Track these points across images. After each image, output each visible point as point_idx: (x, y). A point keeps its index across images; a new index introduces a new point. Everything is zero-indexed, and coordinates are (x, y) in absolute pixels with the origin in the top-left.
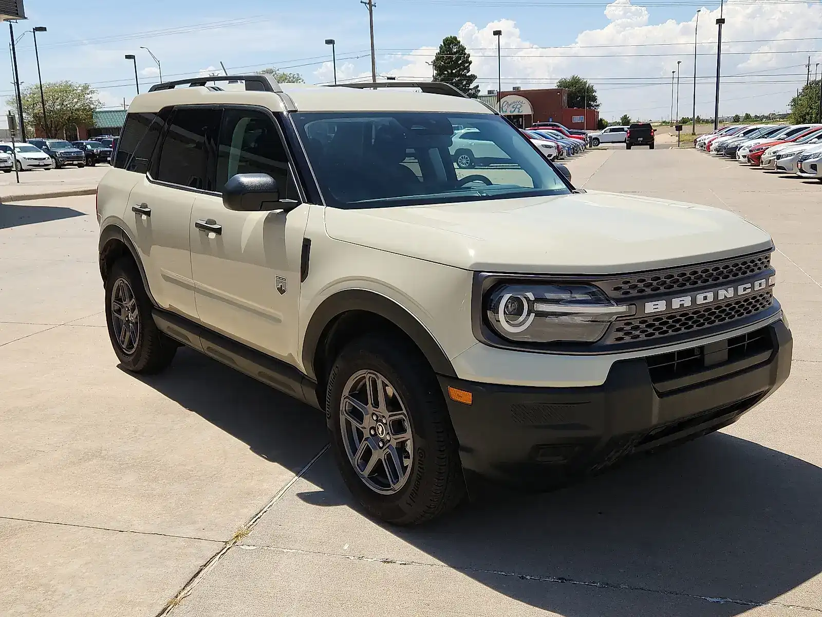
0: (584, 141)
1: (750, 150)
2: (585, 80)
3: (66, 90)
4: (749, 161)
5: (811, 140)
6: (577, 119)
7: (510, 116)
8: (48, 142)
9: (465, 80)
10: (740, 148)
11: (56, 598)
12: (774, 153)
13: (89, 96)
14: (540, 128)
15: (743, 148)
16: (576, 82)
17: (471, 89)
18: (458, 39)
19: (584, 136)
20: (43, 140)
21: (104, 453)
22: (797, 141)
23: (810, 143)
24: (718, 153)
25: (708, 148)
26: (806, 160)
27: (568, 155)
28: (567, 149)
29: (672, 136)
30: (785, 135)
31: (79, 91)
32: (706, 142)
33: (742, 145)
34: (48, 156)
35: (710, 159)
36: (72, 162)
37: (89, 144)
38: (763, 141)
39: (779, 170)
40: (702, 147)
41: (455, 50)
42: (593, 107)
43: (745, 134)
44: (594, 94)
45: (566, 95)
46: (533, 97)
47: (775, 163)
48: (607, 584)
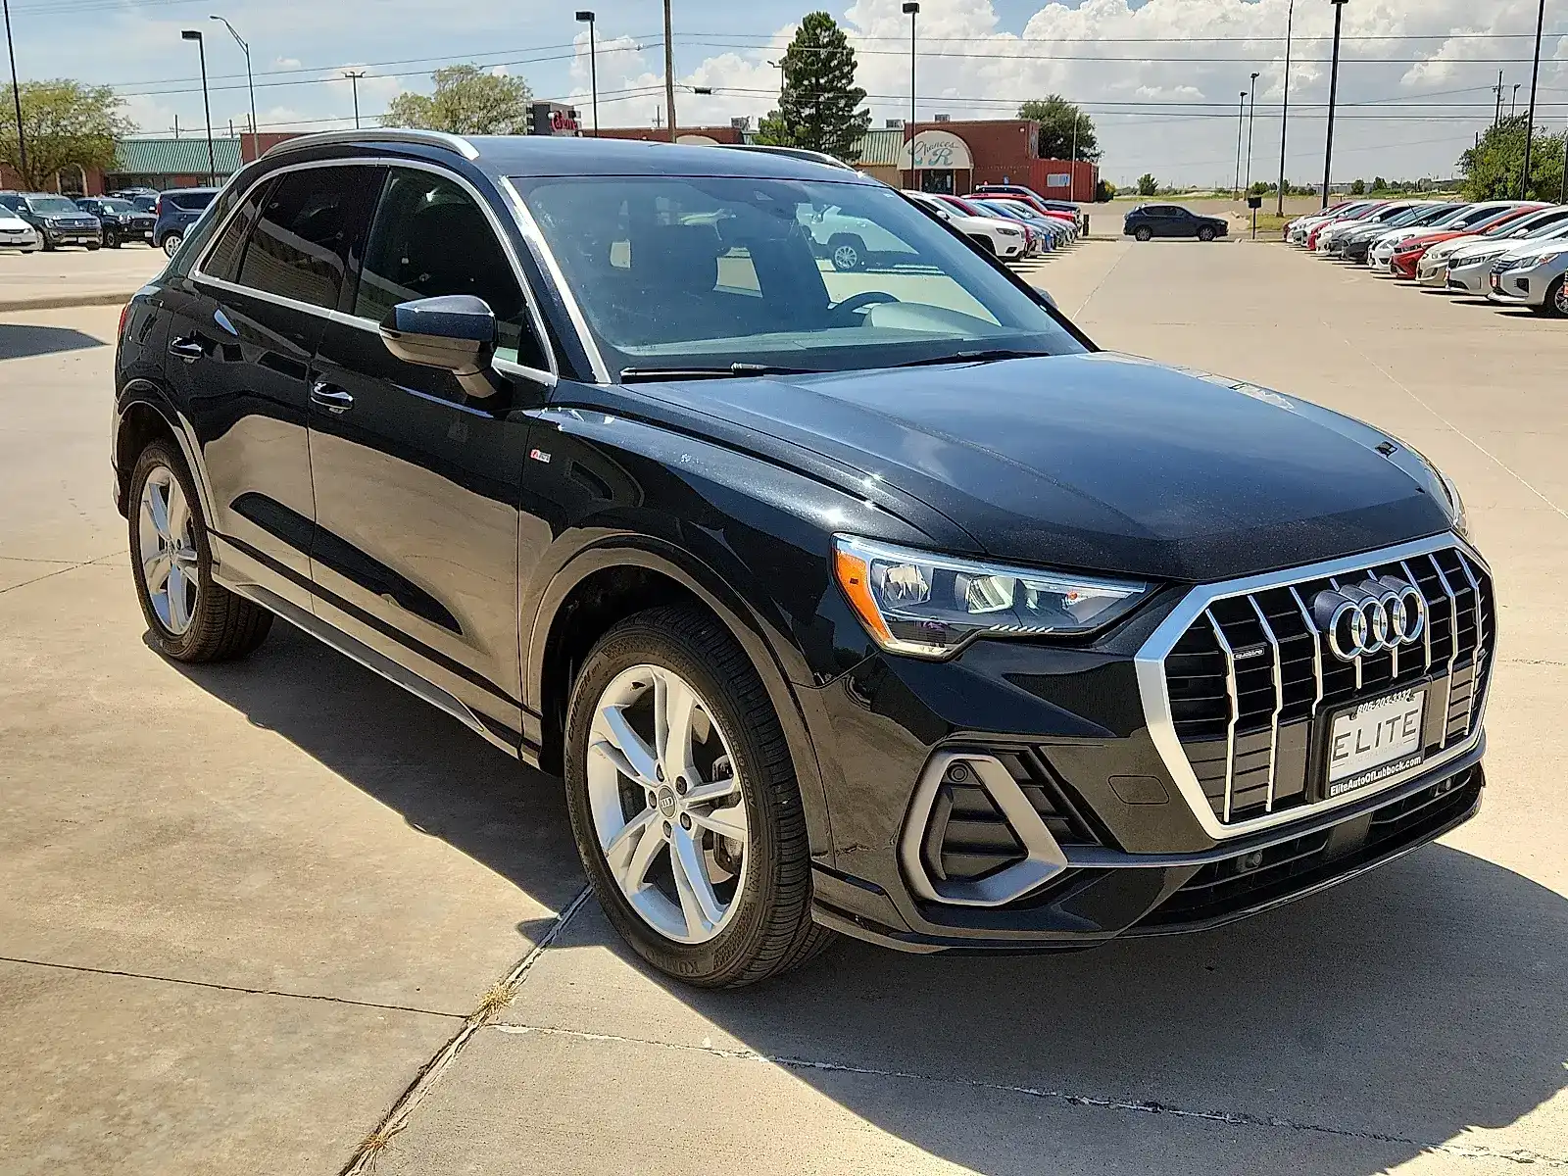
0: (1074, 222)
1: (1395, 249)
2: (1074, 106)
3: (64, 97)
4: (1394, 270)
5: (1515, 232)
6: (1056, 180)
7: (930, 170)
8: (29, 198)
9: (842, 98)
10: (1376, 244)
11: (130, 1131)
12: (1444, 254)
13: (108, 111)
14: (990, 195)
15: (1382, 243)
16: (1055, 106)
17: (853, 116)
18: (832, 19)
19: (1073, 214)
20: (20, 195)
21: (199, 827)
22: (1488, 233)
23: (1514, 238)
24: (1333, 253)
25: (1312, 242)
26: (1506, 269)
27: (1046, 249)
28: (1043, 237)
29: (1238, 217)
30: (1464, 220)
31: (90, 101)
32: (1309, 232)
33: (1379, 238)
34: (30, 226)
35: (1313, 263)
36: (75, 239)
37: (109, 205)
38: (1419, 231)
39: (1453, 289)
40: (1298, 239)
41: (826, 40)
42: (1088, 157)
43: (1383, 217)
44: (1089, 133)
45: (1037, 133)
46: (974, 135)
47: (1447, 274)
48: (1246, 1117)
